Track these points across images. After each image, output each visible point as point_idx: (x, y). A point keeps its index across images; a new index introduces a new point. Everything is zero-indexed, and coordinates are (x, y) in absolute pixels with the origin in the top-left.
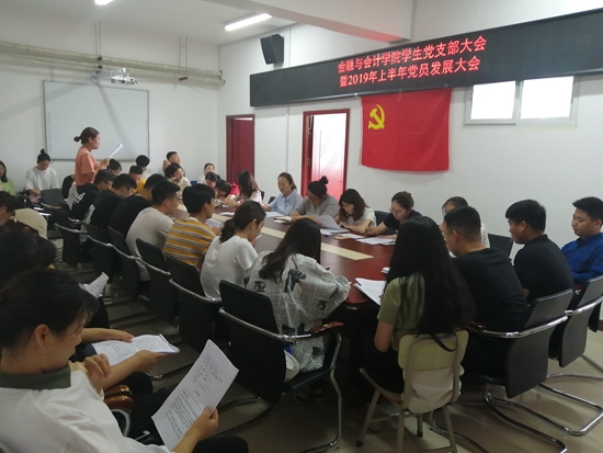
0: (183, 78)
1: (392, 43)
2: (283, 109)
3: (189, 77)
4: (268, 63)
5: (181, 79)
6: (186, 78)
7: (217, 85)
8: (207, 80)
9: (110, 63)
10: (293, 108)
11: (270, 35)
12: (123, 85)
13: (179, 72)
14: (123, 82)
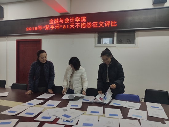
1: (61, 14)
2: (5, 38)
10: (9, 38)
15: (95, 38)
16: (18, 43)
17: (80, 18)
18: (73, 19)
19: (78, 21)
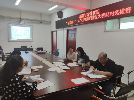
1: (86, 11)
2: (62, 29)
3: (42, 22)
4: (59, 18)
8: (47, 23)
9: (23, 19)
11: (59, 11)
17: (96, 11)
18: (92, 13)
19: (94, 13)
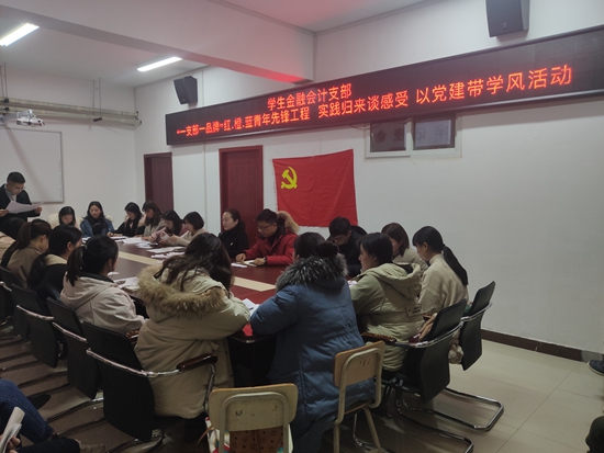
0: (97, 118)
3: (104, 118)
4: (182, 103)
5: (95, 120)
6: (100, 119)
7: (133, 125)
8: (123, 120)
9: (18, 105)
10: (208, 146)
11: (182, 77)
12: (29, 127)
13: (93, 113)
14: (30, 123)
15: (364, 137)
16: (224, 155)
17: (340, 87)
18: (324, 93)
